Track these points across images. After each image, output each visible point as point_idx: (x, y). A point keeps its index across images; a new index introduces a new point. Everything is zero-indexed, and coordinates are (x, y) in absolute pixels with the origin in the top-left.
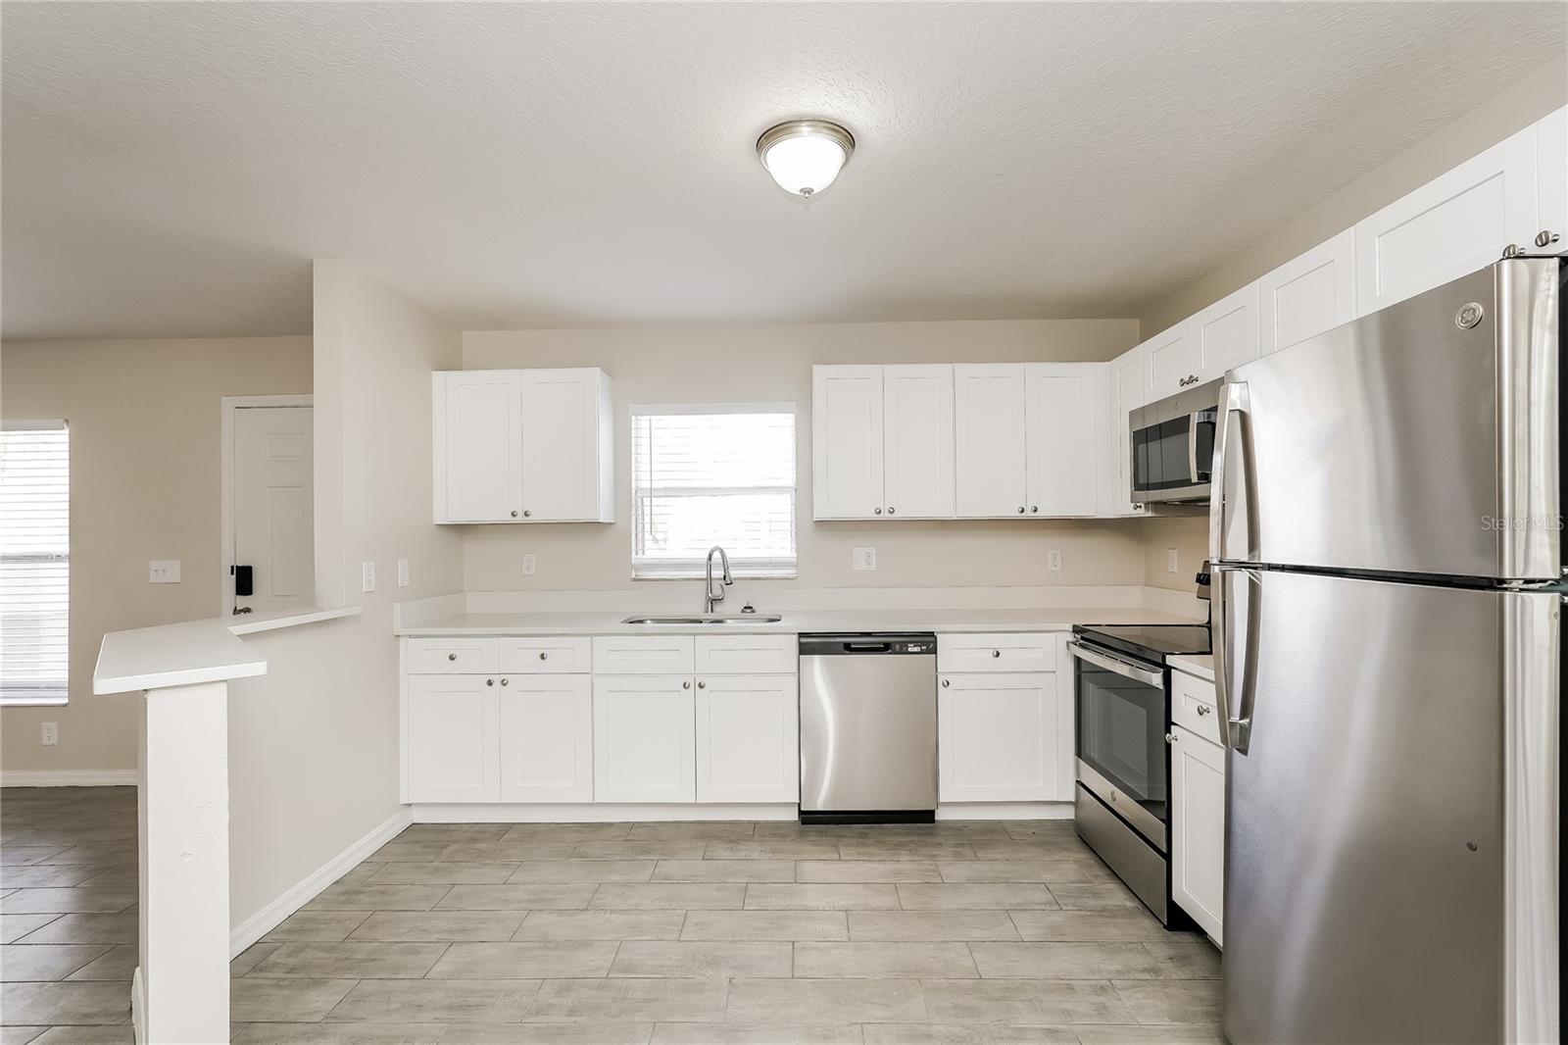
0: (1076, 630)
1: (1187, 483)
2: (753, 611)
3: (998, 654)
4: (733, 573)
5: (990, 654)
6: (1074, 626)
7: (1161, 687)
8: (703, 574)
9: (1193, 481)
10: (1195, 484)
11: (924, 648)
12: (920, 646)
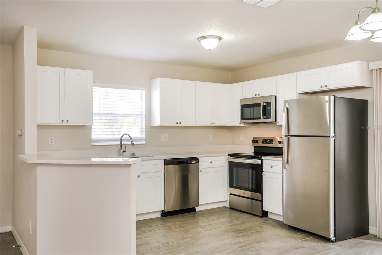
0: (229, 155)
1: (260, 118)
2: (135, 155)
3: (212, 163)
4: (135, 143)
5: (210, 163)
6: (229, 154)
7: (260, 164)
8: (119, 143)
9: (261, 118)
10: (262, 119)
11: (196, 161)
12: (195, 161)
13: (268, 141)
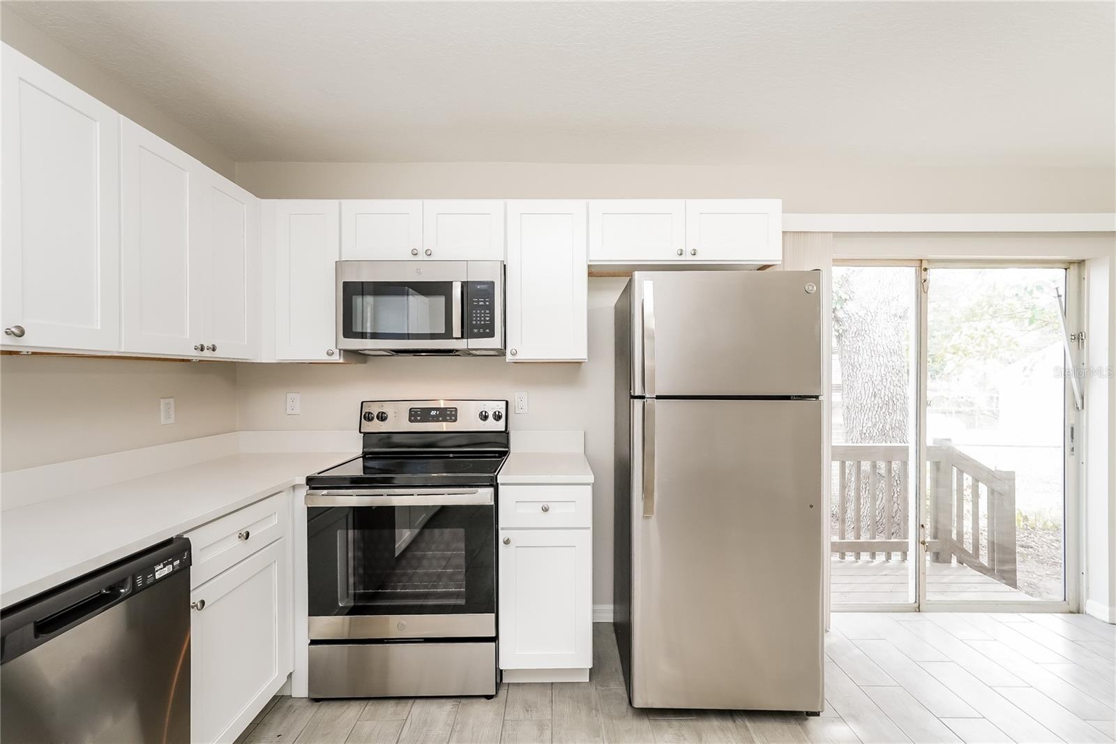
3: (247, 536)
5: (237, 542)
6: (306, 477)
11: (177, 562)
12: (171, 563)
13: (433, 413)
